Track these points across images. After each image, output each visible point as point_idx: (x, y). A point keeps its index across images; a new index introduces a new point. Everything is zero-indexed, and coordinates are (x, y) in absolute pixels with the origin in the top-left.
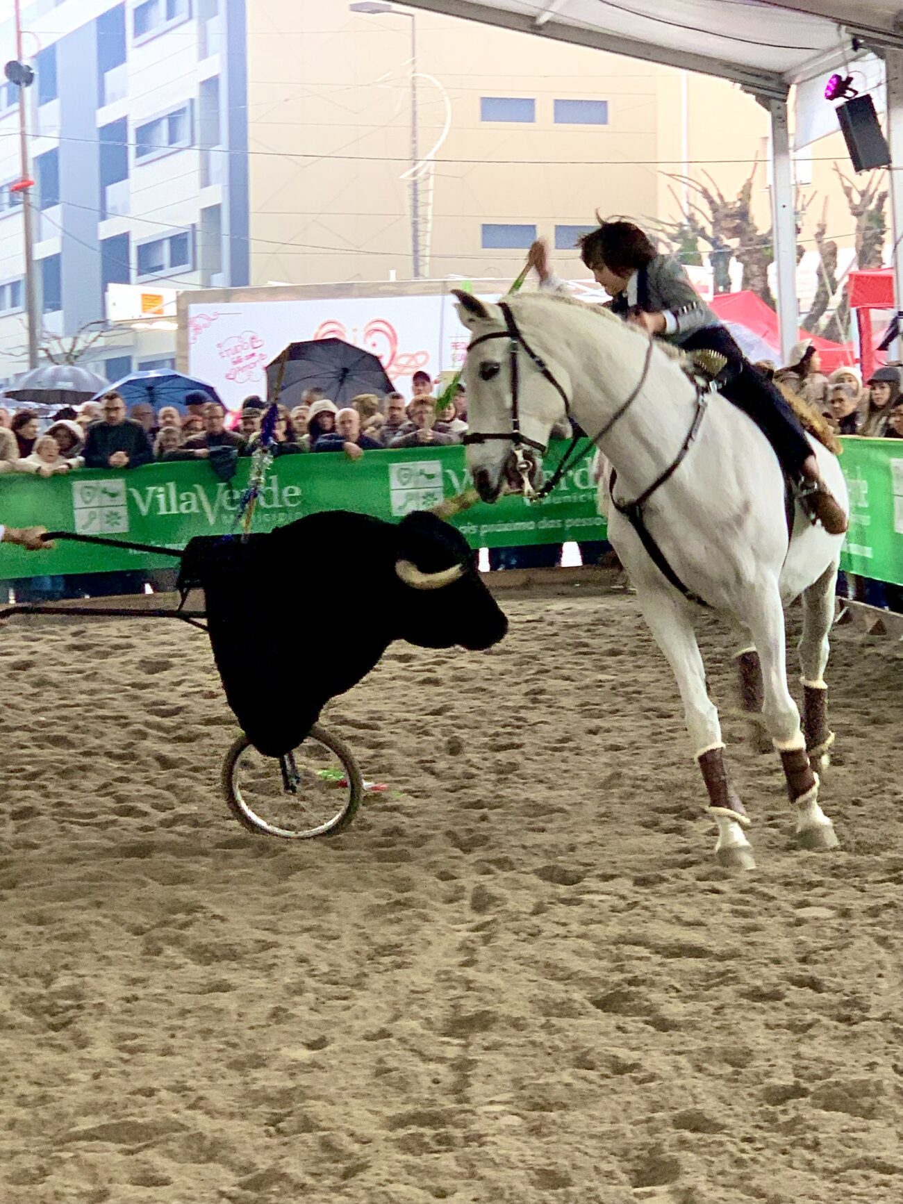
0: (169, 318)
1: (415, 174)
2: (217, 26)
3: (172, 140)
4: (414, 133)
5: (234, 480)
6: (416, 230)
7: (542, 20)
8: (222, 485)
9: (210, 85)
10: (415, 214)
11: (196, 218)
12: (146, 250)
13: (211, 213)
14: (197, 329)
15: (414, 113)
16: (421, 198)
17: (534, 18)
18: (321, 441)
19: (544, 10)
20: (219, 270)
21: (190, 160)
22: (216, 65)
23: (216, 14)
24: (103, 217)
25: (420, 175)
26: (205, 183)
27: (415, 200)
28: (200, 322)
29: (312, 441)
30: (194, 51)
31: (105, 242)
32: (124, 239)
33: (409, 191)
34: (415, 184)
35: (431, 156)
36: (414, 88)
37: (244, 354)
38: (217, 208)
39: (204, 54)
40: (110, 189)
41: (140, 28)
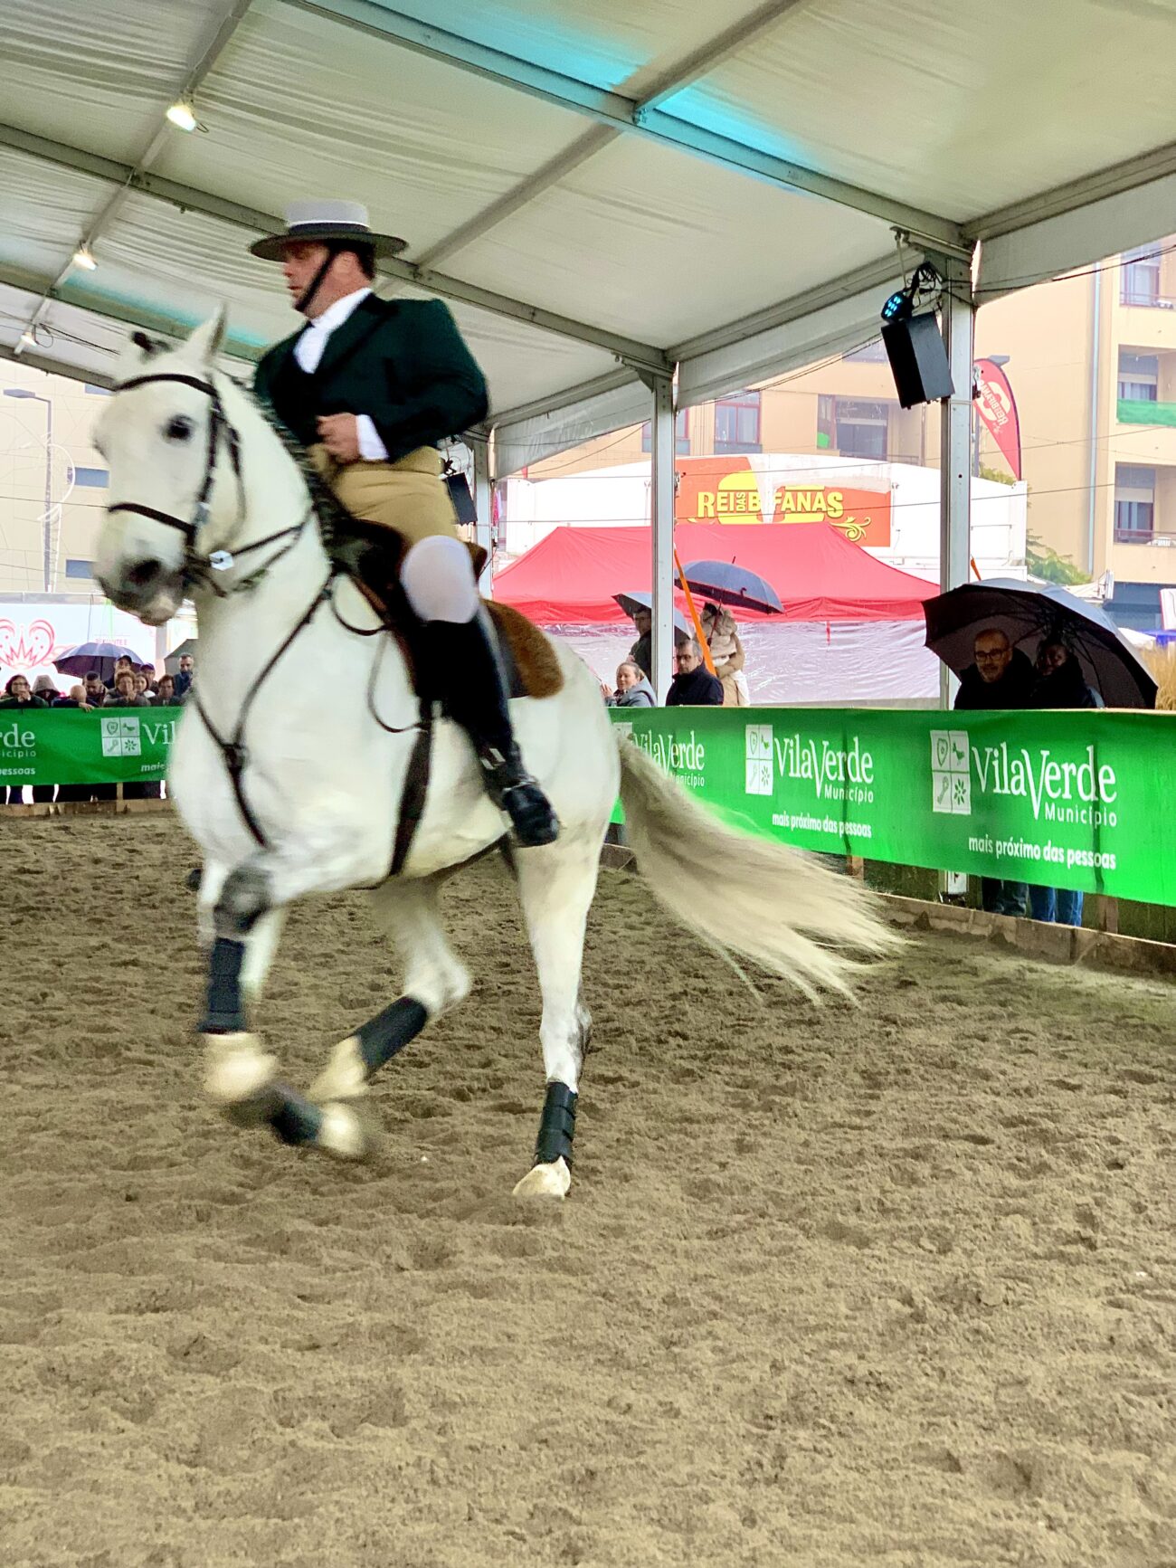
1: (48, 517)
4: (48, 487)
10: (47, 546)
15: (49, 473)
16: (52, 535)
25: (52, 518)
27: (48, 537)
33: (43, 530)
34: (48, 525)
36: (49, 454)
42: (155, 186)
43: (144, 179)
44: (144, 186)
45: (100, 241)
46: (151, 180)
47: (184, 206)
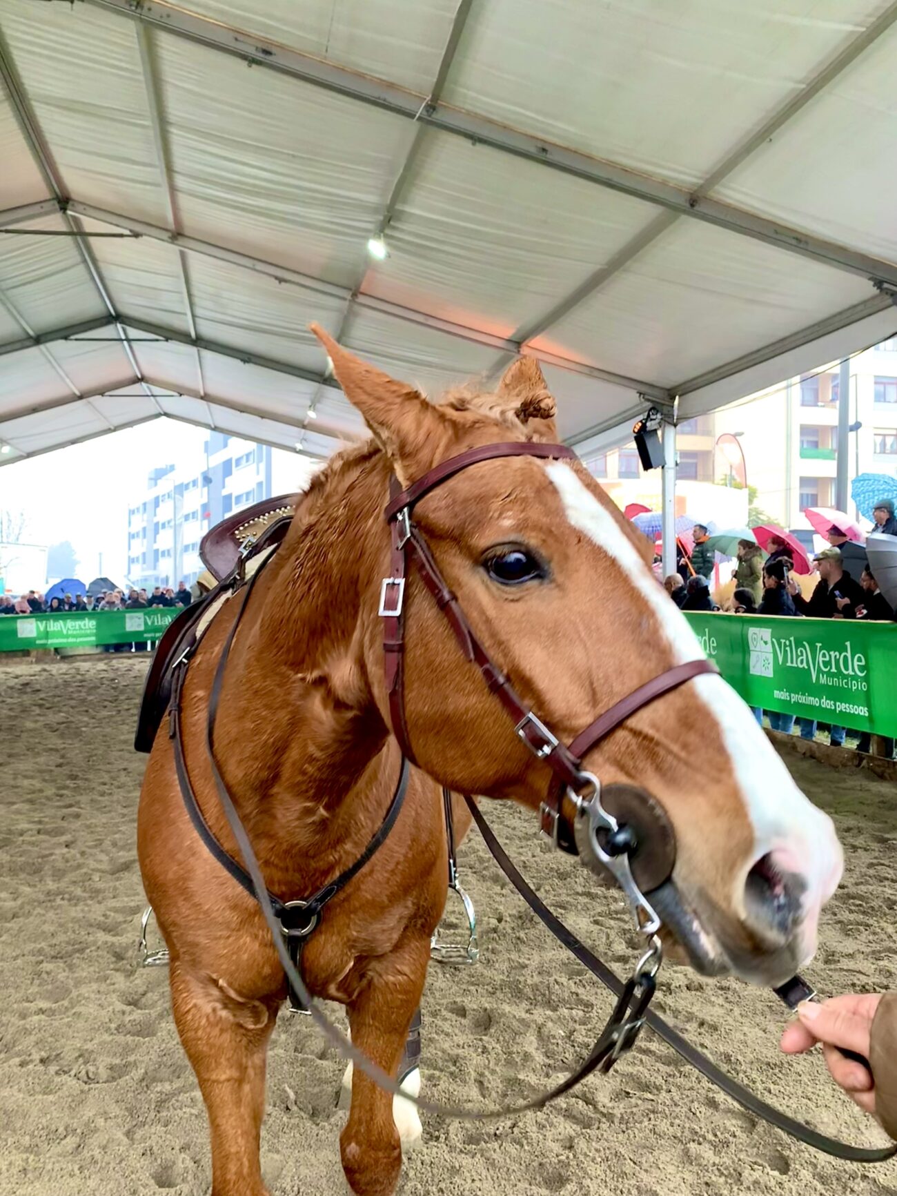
9: (260, 483)
23: (262, 461)
41: (237, 465)
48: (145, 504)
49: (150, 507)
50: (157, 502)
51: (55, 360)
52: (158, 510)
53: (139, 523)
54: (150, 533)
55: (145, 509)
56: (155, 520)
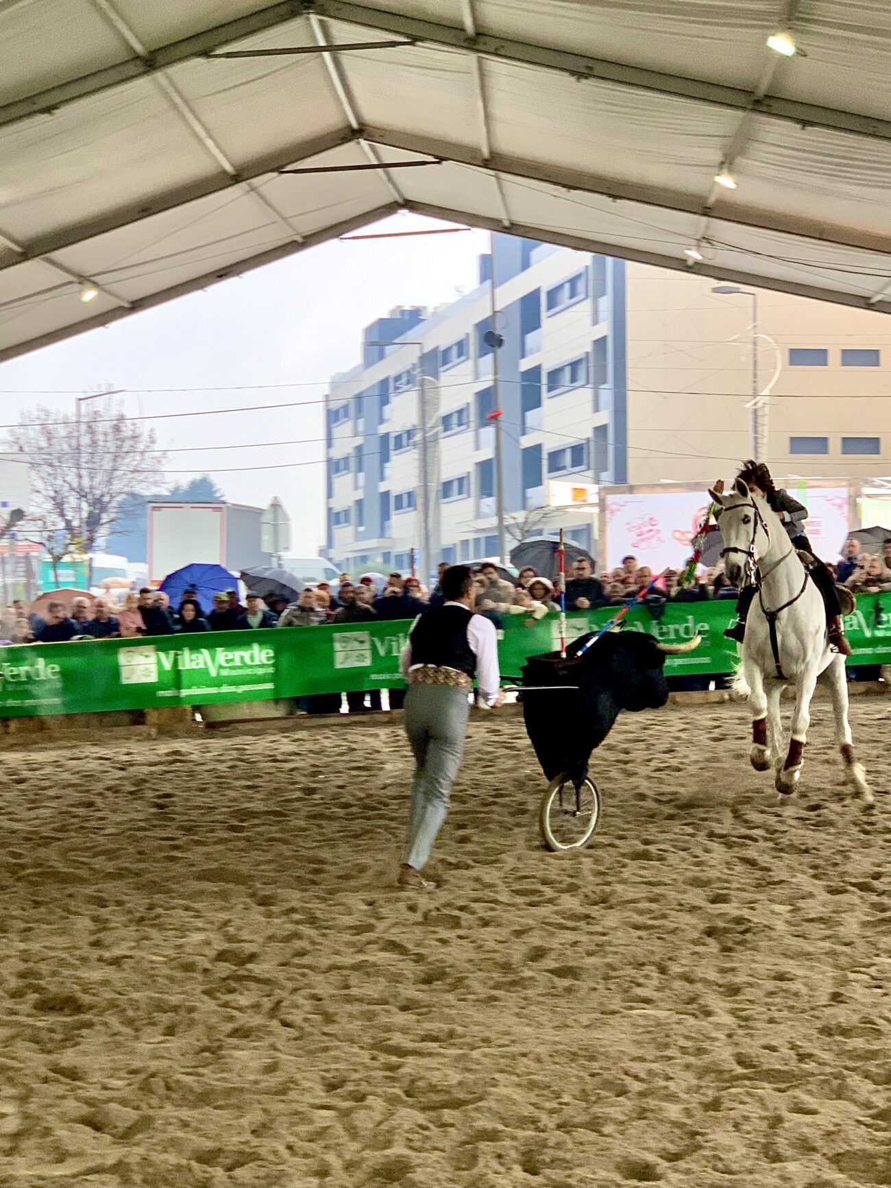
0: (592, 505)
1: (755, 404)
2: (606, 303)
3: (573, 380)
4: (755, 376)
5: (663, 619)
6: (756, 443)
7: (874, 300)
8: (655, 622)
9: (600, 343)
10: (756, 432)
11: (589, 434)
12: (555, 456)
13: (601, 431)
14: (612, 512)
15: (755, 362)
16: (760, 420)
17: (868, 298)
18: (721, 592)
19: (878, 293)
20: (606, 470)
21: (584, 395)
22: (604, 329)
23: (603, 293)
24: (524, 433)
25: (760, 405)
26: (596, 409)
27: (756, 422)
28: (614, 507)
29: (716, 591)
30: (588, 320)
31: (526, 450)
32: (538, 448)
33: (751, 416)
34: (755, 411)
35: (766, 392)
36: (755, 344)
37: (645, 529)
38: (604, 427)
39: (595, 322)
40: (529, 414)
41: (551, 306)
42: (777, 106)
43: (765, 102)
44: (765, 109)
45: (739, 160)
46: (772, 102)
47: (805, 123)
48: (359, 397)
49: (371, 404)
50: (384, 391)
51: (186, 102)
52: (387, 408)
53: (347, 440)
54: (372, 460)
55: (359, 409)
56: (383, 429)
